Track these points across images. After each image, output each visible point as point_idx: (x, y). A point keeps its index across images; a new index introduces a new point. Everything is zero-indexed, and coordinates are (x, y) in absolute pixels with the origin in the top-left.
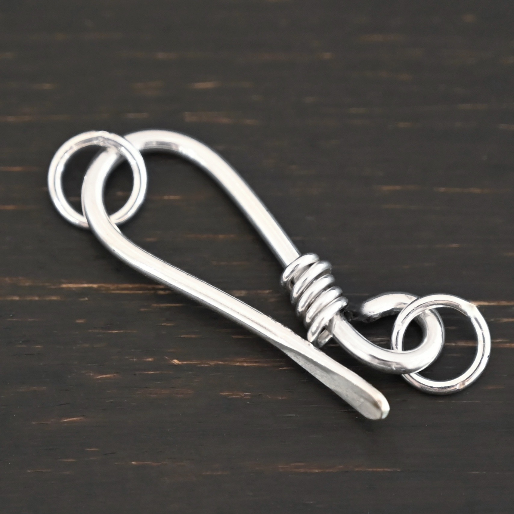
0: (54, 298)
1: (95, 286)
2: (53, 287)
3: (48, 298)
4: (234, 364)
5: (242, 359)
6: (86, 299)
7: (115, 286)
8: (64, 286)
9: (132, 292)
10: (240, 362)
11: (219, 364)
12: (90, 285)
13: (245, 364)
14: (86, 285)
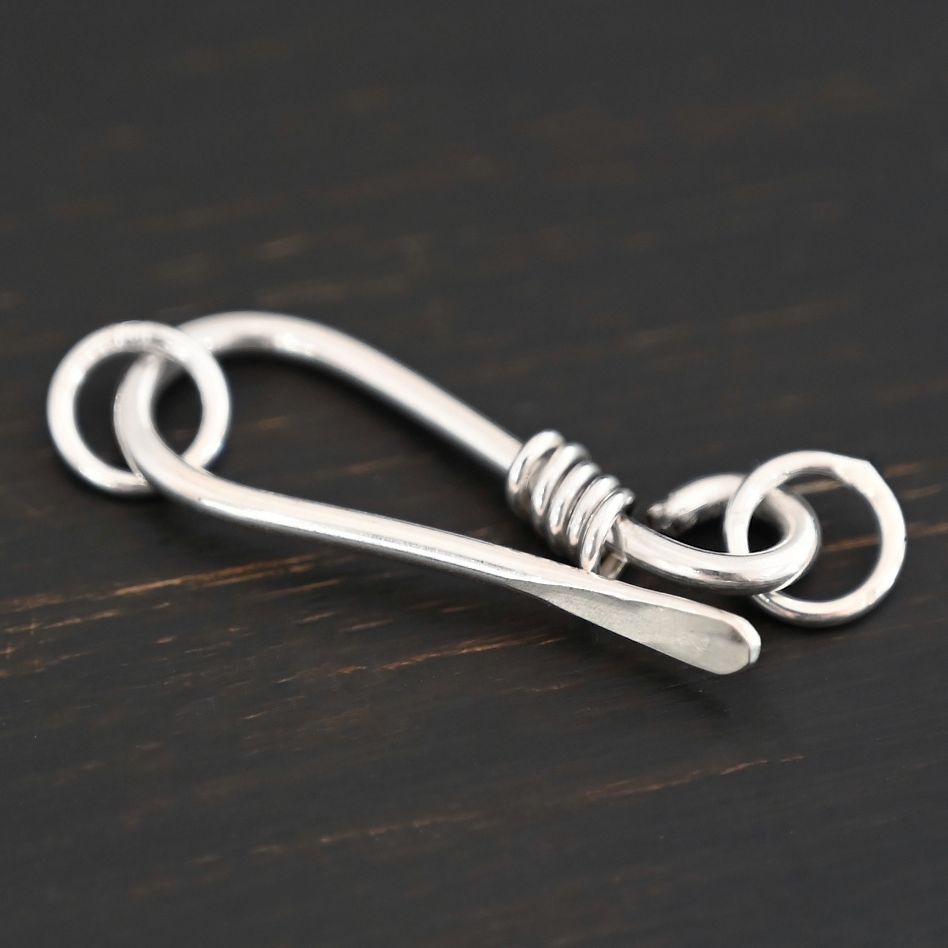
0: (108, 614)
1: (176, 581)
2: (101, 598)
3: (98, 616)
4: (459, 653)
5: (470, 642)
6: (167, 604)
7: (212, 575)
8: (121, 592)
9: (245, 578)
10: (468, 647)
11: (432, 658)
12: (168, 582)
13: (479, 649)
14: (159, 584)
